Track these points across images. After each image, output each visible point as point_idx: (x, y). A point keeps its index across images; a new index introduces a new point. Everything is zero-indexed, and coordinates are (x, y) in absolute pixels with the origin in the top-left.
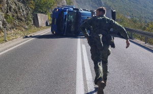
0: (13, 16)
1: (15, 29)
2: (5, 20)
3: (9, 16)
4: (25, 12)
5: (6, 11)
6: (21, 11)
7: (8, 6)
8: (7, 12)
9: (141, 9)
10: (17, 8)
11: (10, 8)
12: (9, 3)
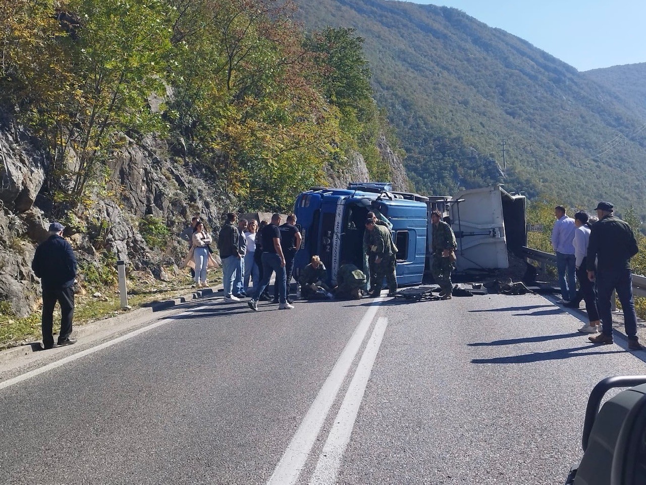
0: (170, 224)
1: (175, 267)
2: (139, 237)
3: (155, 223)
4: (214, 209)
5: (144, 208)
6: (200, 204)
7: (149, 190)
8: (149, 211)
9: (637, 187)
10: (182, 196)
11: (159, 196)
12: (153, 179)
